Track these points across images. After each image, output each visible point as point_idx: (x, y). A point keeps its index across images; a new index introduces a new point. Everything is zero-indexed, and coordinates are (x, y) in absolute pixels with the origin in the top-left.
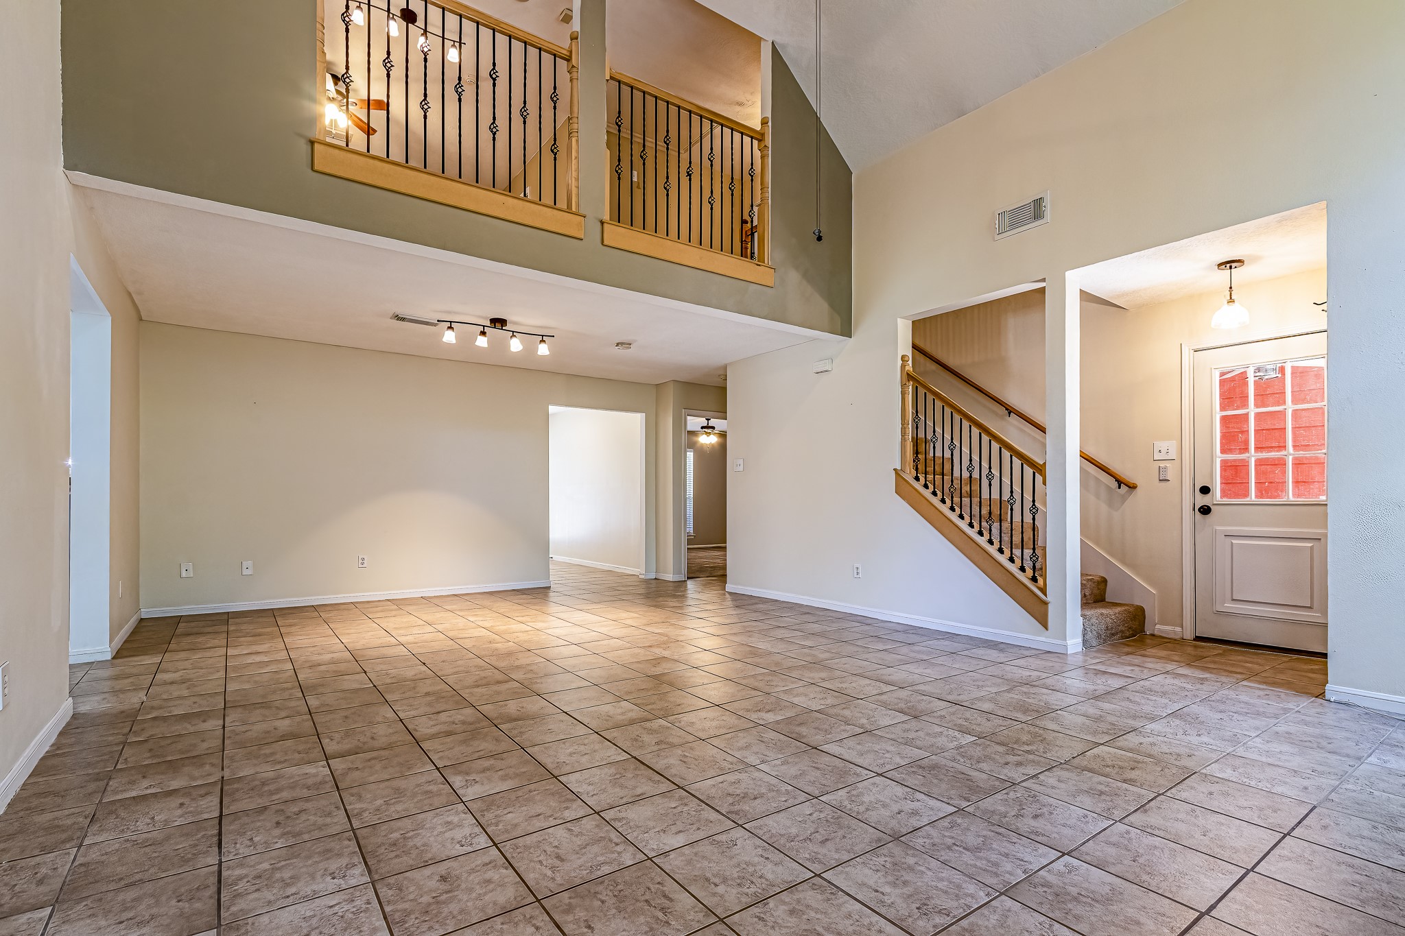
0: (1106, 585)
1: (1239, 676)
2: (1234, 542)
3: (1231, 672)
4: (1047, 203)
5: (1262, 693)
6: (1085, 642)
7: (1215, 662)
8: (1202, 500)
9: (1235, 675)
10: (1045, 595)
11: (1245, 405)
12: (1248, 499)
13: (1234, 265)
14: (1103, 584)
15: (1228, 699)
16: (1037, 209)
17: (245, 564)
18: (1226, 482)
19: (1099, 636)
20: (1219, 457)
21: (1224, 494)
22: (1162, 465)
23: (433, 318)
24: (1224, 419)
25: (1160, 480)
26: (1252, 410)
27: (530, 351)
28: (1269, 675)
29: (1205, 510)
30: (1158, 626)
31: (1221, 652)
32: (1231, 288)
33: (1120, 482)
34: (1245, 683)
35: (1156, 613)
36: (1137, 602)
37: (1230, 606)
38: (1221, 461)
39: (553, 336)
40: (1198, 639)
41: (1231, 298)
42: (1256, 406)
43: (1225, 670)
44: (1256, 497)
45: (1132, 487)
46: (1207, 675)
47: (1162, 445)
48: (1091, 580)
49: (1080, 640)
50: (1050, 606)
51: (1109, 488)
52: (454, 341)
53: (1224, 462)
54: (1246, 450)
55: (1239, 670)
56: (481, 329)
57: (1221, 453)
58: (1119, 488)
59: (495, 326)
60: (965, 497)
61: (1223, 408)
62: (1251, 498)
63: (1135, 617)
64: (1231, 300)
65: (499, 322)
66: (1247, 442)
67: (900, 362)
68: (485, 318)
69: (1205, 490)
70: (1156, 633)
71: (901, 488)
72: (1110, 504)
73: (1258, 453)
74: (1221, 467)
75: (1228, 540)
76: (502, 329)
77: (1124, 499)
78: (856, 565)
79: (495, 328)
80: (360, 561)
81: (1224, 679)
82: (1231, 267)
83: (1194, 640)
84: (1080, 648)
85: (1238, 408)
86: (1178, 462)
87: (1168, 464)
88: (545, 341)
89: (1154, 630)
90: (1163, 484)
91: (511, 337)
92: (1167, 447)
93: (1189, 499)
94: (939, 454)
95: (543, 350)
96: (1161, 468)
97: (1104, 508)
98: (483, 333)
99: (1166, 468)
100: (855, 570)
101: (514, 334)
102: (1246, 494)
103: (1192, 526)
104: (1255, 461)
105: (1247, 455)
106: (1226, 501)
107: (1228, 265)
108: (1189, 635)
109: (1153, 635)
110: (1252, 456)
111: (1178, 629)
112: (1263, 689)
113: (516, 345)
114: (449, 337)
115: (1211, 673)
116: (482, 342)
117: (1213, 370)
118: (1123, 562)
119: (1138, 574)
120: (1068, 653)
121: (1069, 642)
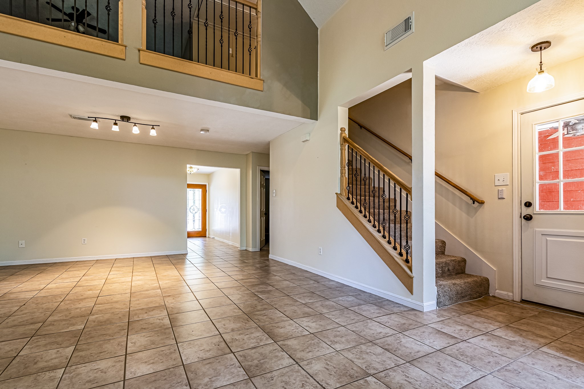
0: (465, 263)
1: (543, 341)
2: (548, 239)
3: (538, 335)
4: (413, 21)
5: (555, 362)
6: (438, 303)
7: (528, 324)
8: (526, 211)
9: (539, 339)
10: (411, 271)
11: (556, 148)
12: (559, 210)
13: (543, 45)
14: (463, 263)
15: (524, 369)
16: (407, 24)
17: (20, 242)
18: (542, 199)
19: (451, 299)
20: (538, 183)
21: (542, 207)
22: (500, 188)
23: (86, 116)
24: (541, 158)
25: (499, 198)
26: (561, 150)
27: (144, 133)
28: (567, 341)
29: (528, 218)
30: (497, 291)
31: (536, 313)
32: (541, 62)
33: (474, 200)
34: (545, 349)
35: (496, 282)
36: (485, 275)
37: (545, 281)
38: (540, 185)
39: (159, 126)
40: (523, 301)
41: (541, 69)
42: (564, 147)
43: (534, 333)
44: (564, 208)
45: (482, 203)
46: (517, 338)
47: (499, 176)
48: (453, 260)
49: (435, 302)
50: (414, 280)
51: (467, 203)
52: (97, 128)
53: (541, 186)
54: (557, 177)
55: (545, 334)
56: (114, 121)
57: (539, 180)
58: (474, 203)
59: (123, 120)
60: (386, 209)
61: (540, 150)
62: (560, 209)
63: (480, 285)
64: (541, 71)
65: (125, 118)
66: (557, 172)
67: (339, 132)
68: (118, 116)
69: (528, 205)
70: (496, 295)
71: (340, 205)
72: (468, 214)
73: (565, 179)
74: (539, 189)
75: (544, 237)
76: (128, 122)
77: (476, 210)
78: (320, 248)
79: (123, 121)
80: (83, 241)
81: (529, 343)
82: (541, 48)
83: (521, 302)
84: (434, 307)
85: (551, 150)
86: (510, 187)
87: (504, 188)
88: (154, 129)
89: (495, 294)
90: (501, 201)
91: (134, 126)
92: (503, 177)
93: (517, 210)
94: (376, 185)
95: (153, 133)
96: (499, 191)
97: (464, 215)
98: (116, 124)
99: (502, 190)
100: (319, 250)
101: (135, 124)
102: (558, 207)
103: (520, 229)
104: (564, 185)
105: (557, 180)
106: (542, 211)
107: (539, 46)
108: (517, 298)
109: (494, 297)
110: (561, 181)
111: (511, 294)
112: (559, 357)
113: (136, 130)
114: (94, 126)
115: (521, 335)
116: (115, 128)
117: (533, 125)
118: (476, 250)
119: (485, 258)
120: (424, 311)
121: (425, 304)
